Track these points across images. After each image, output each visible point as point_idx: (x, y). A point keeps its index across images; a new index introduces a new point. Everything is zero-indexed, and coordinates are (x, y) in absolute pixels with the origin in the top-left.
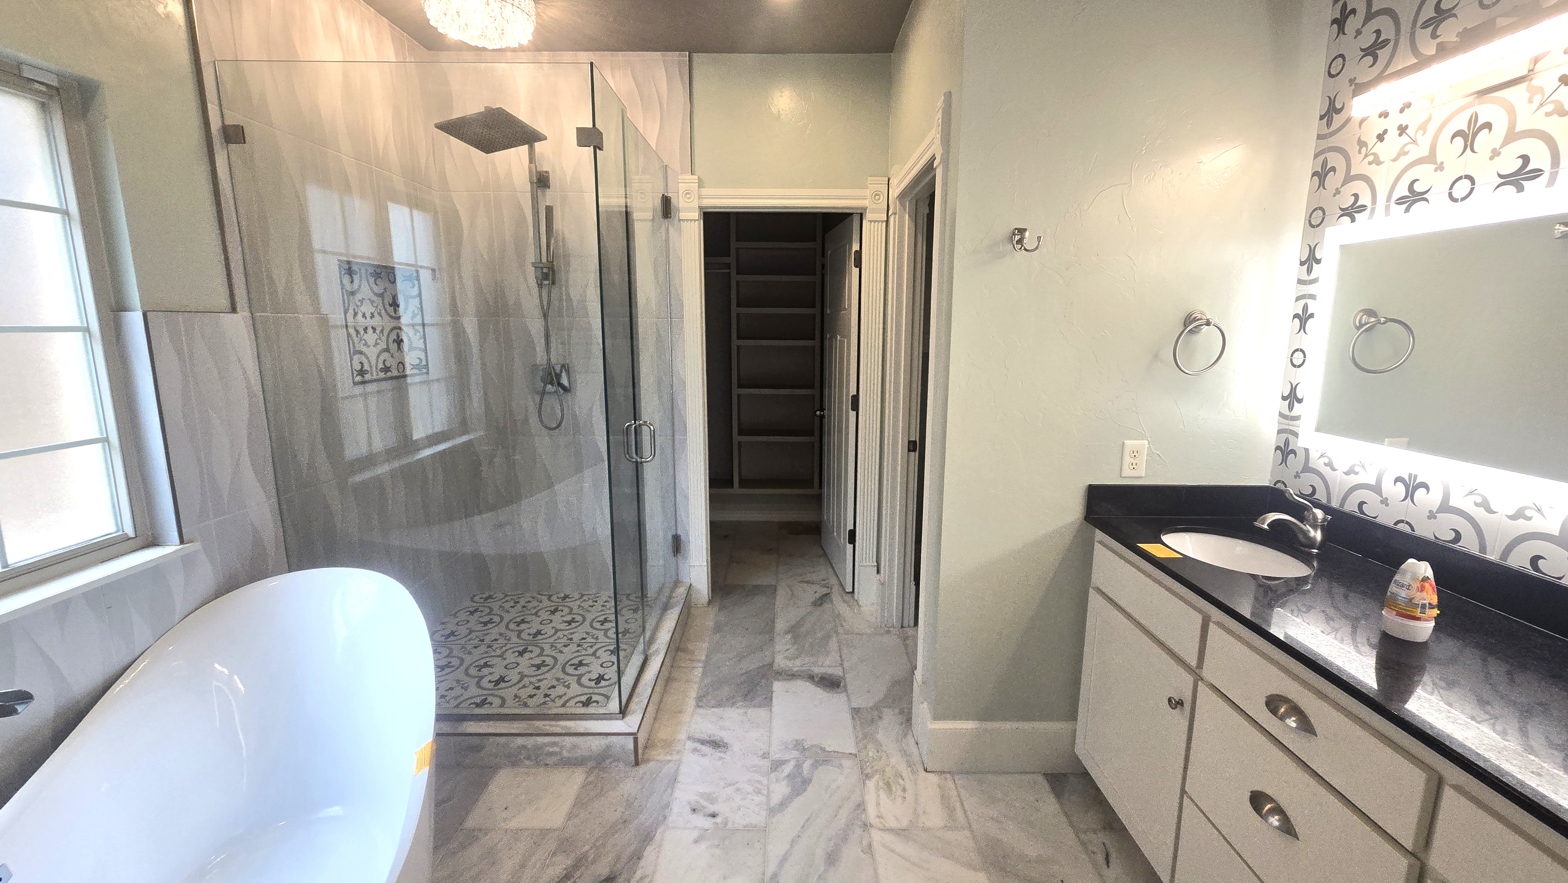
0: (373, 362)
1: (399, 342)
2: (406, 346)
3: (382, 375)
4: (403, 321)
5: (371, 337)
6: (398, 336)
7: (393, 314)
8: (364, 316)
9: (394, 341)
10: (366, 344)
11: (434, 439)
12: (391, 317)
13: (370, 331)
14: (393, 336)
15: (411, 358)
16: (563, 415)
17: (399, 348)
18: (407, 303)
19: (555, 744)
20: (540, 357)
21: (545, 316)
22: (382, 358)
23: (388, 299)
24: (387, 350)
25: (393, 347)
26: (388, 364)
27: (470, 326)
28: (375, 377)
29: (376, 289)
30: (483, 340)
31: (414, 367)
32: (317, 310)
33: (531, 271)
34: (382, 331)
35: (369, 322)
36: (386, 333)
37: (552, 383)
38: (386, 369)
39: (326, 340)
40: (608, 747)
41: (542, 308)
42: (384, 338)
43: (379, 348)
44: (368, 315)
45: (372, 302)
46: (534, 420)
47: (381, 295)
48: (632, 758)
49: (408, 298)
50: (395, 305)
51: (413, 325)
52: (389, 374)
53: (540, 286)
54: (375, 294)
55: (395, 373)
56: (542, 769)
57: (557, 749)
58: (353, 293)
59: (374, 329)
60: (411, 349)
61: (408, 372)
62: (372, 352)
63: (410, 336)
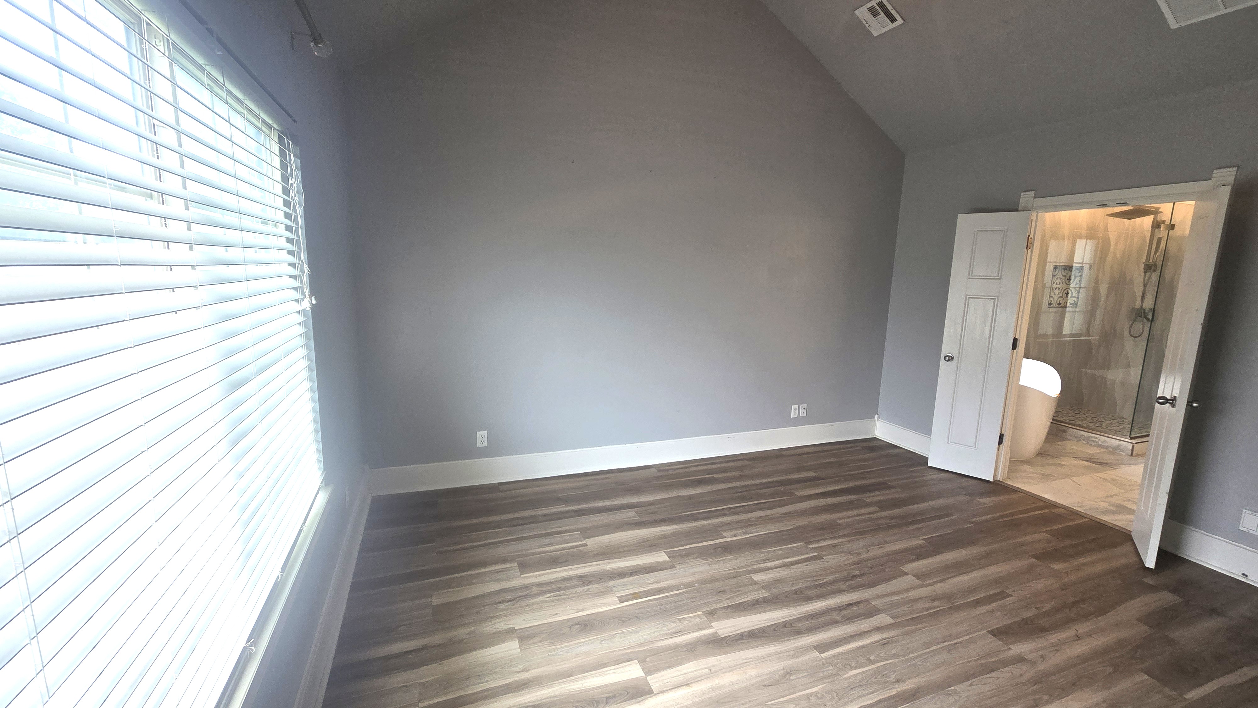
0: (1055, 301)
1: (1067, 294)
2: (1069, 296)
3: (1057, 306)
4: (1071, 286)
5: (1057, 292)
6: (1068, 291)
7: (1068, 283)
8: (1057, 284)
9: (1066, 293)
10: (1055, 294)
11: (1071, 335)
12: (1066, 284)
13: (1057, 289)
14: (1066, 292)
15: (1070, 301)
16: (1143, 331)
17: (1067, 297)
18: (1075, 278)
19: (1096, 438)
20: (1138, 305)
21: (1145, 285)
22: (1059, 299)
23: (1068, 277)
24: (1062, 297)
25: (1065, 296)
26: (1061, 302)
27: (1103, 289)
28: (1055, 306)
29: (1064, 274)
30: (1108, 296)
31: (1071, 304)
32: (1043, 282)
33: (1142, 266)
34: (1062, 290)
35: (1058, 286)
36: (1063, 290)
37: (1141, 316)
38: (1060, 304)
39: (1043, 292)
40: (1120, 445)
41: (1144, 280)
42: (1062, 292)
43: (1059, 296)
44: (1058, 283)
45: (1061, 279)
46: (1126, 332)
47: (1065, 276)
48: (1130, 452)
49: (1075, 277)
50: (1069, 279)
51: (1075, 288)
52: (1060, 306)
53: (1145, 272)
54: (1063, 276)
55: (1062, 305)
56: (1088, 446)
57: (1097, 440)
58: (1055, 276)
59: (1059, 289)
60: (1072, 297)
61: (1068, 306)
62: (1056, 297)
63: (1073, 292)
